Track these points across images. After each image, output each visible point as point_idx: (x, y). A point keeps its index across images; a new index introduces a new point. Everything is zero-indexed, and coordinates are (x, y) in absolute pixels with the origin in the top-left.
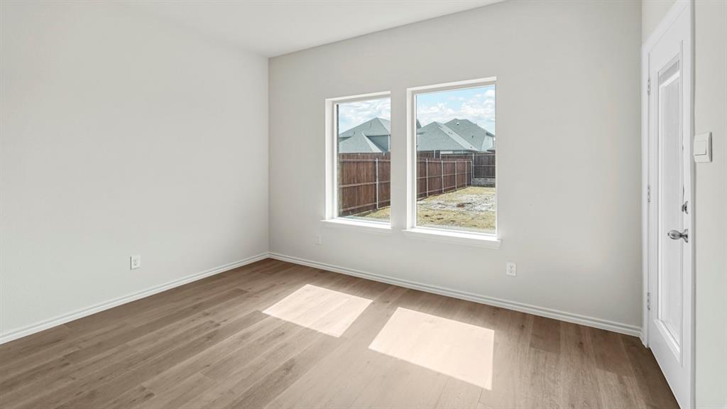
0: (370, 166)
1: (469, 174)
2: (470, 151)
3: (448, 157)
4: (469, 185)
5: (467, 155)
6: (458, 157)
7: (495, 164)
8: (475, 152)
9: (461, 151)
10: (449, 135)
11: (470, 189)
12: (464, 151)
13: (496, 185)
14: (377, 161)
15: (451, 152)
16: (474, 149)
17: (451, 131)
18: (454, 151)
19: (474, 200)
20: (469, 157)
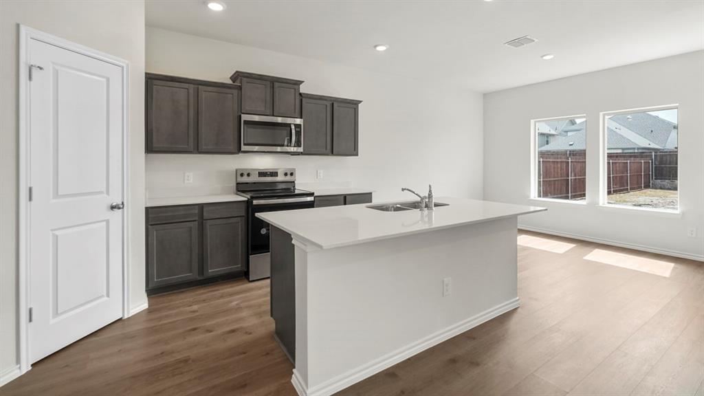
0: (565, 165)
1: (647, 176)
2: (648, 149)
3: (617, 157)
4: (647, 186)
5: (644, 153)
6: (631, 157)
7: (677, 164)
8: (656, 150)
9: (634, 149)
10: (617, 130)
11: (648, 191)
12: (638, 149)
13: (678, 189)
14: (570, 161)
15: (620, 151)
16: (653, 146)
17: (619, 126)
18: (623, 149)
19: (655, 202)
20: (647, 156)
